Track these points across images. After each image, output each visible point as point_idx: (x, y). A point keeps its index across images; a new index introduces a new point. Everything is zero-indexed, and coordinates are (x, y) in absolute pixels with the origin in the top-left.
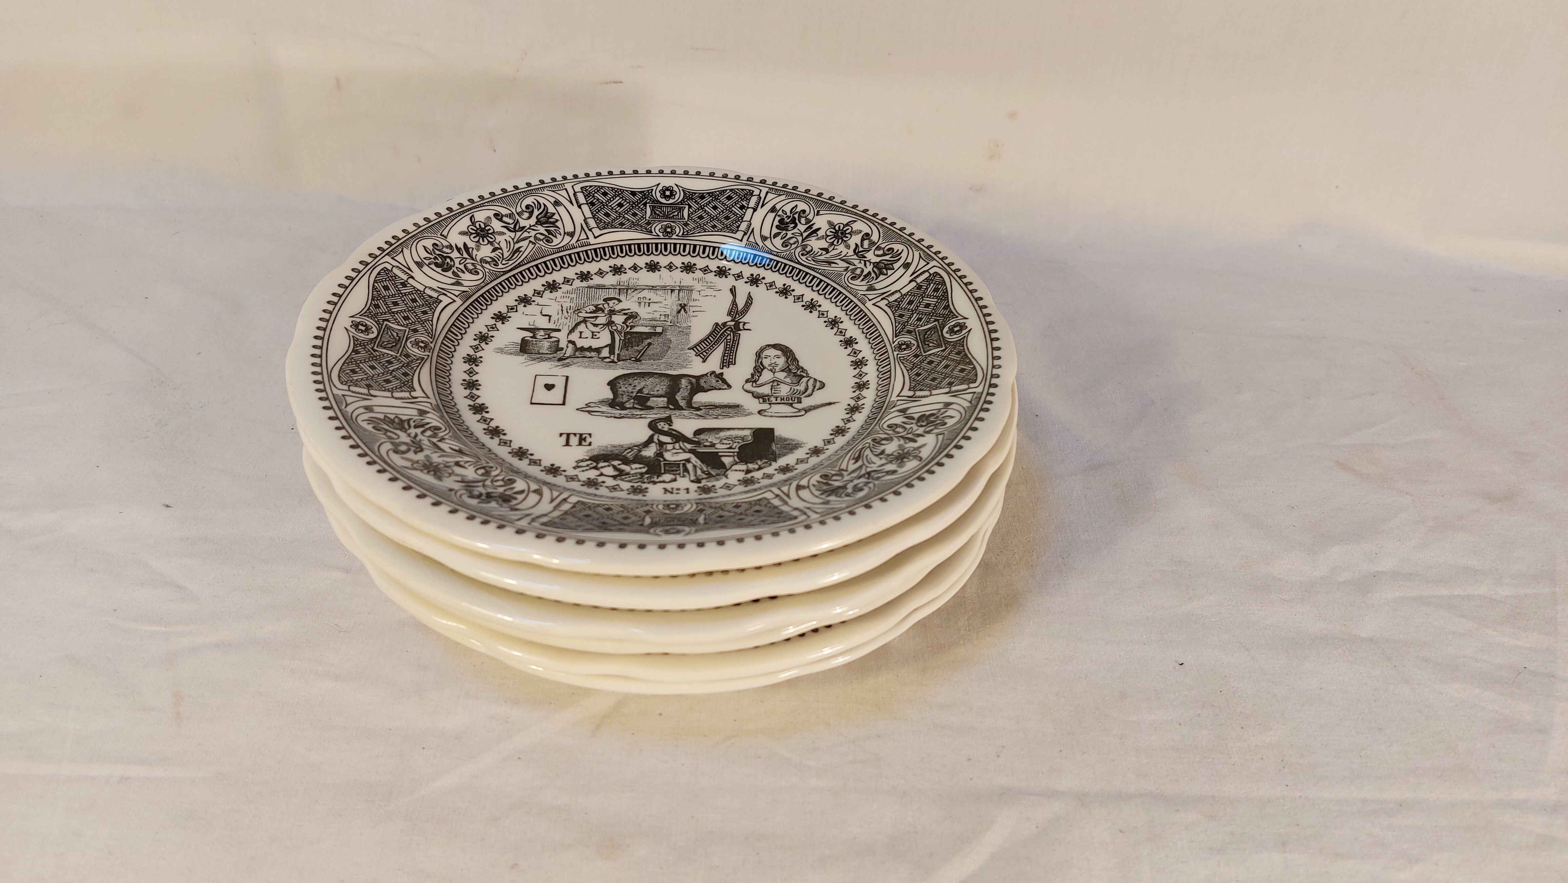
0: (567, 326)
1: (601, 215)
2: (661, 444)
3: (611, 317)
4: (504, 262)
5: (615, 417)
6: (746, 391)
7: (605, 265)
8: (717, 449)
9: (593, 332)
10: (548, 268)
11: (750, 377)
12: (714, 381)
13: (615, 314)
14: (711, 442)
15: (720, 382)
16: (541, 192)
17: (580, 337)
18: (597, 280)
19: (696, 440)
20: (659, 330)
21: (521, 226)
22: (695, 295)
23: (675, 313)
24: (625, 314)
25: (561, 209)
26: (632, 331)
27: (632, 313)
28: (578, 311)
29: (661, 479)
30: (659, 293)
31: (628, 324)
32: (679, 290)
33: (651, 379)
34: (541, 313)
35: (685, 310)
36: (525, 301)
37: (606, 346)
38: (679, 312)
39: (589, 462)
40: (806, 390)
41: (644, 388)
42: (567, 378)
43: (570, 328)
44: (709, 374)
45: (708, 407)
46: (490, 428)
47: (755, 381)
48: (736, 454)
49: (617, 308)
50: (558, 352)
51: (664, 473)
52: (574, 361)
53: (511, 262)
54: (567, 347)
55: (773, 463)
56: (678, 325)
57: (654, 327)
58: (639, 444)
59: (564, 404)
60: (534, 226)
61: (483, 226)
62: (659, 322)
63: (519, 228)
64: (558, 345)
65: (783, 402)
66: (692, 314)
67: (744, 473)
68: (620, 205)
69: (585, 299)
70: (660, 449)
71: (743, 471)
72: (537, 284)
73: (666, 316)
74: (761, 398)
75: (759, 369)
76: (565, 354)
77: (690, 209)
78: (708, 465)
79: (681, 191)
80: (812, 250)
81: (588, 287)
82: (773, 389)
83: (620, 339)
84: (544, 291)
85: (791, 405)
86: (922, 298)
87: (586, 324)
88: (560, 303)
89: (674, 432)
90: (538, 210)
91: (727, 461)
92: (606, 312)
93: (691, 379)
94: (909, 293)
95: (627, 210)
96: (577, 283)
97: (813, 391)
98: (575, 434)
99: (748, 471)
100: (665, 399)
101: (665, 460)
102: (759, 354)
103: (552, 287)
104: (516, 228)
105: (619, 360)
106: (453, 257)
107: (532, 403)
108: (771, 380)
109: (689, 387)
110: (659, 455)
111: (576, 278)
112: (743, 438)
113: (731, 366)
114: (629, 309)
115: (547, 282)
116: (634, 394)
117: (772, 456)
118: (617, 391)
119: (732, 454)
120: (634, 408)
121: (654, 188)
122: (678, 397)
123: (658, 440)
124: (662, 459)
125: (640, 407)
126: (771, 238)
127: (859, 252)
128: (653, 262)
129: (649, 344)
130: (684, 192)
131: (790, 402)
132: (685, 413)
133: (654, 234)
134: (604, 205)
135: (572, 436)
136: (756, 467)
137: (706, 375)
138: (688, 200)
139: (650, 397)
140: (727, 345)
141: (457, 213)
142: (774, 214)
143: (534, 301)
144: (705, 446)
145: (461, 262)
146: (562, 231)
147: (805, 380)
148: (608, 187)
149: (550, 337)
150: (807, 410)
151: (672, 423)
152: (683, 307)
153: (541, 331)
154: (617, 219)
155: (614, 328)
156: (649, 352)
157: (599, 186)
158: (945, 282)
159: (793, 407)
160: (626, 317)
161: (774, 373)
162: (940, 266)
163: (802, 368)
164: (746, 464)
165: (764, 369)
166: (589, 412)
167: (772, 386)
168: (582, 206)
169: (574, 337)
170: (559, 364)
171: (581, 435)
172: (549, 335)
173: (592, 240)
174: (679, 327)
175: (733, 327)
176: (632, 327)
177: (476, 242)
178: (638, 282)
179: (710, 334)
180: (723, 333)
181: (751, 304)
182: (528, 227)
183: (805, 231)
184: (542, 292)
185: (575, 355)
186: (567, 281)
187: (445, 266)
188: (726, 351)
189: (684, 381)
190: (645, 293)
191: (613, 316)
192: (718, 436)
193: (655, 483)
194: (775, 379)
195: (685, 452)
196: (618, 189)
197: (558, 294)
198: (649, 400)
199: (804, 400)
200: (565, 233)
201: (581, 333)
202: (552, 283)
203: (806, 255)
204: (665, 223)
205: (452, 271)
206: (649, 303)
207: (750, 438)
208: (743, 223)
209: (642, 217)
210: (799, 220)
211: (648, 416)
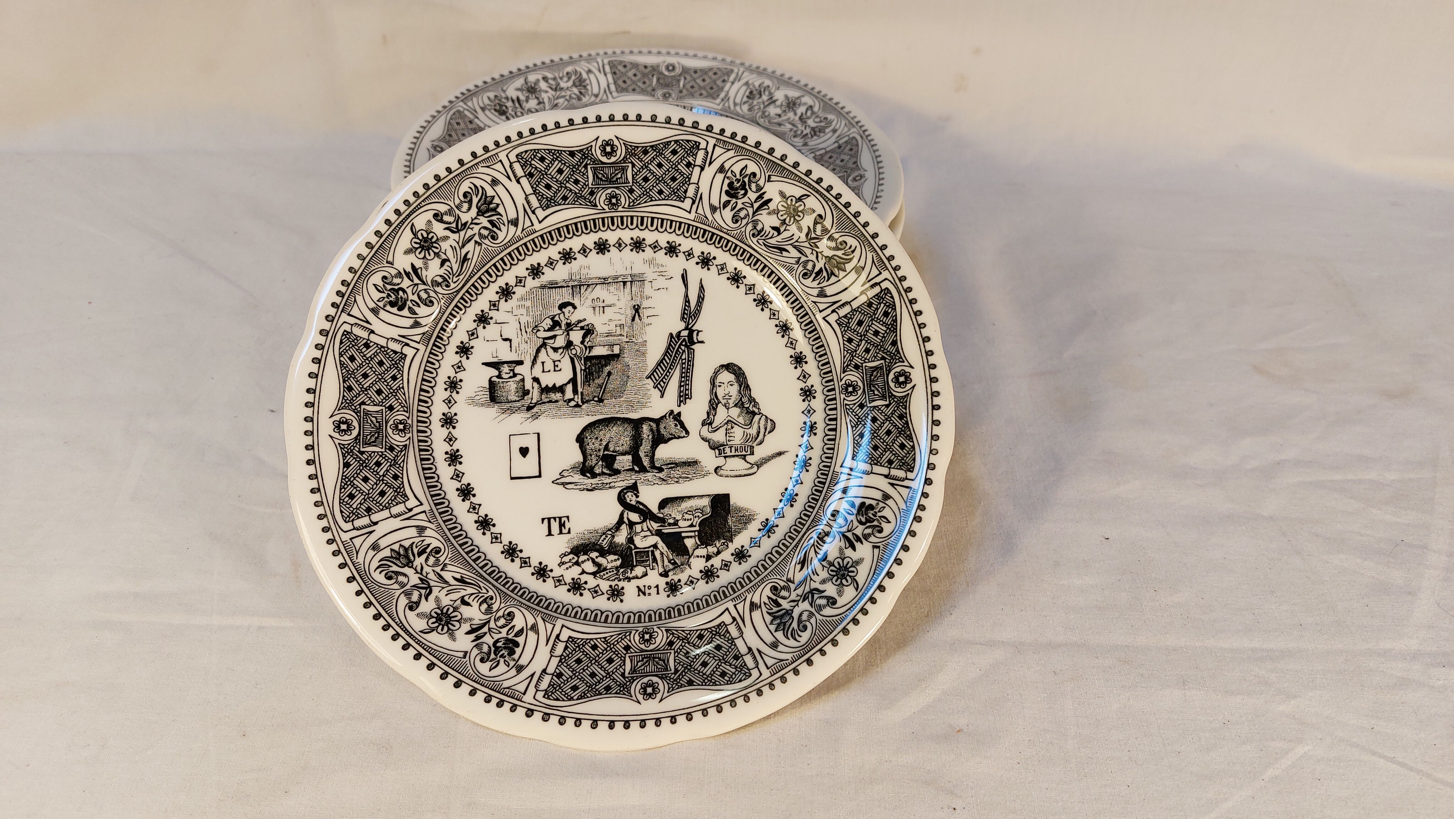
0: (529, 353)
1: (542, 189)
2: (631, 524)
3: (568, 334)
4: (455, 279)
5: (588, 490)
6: (703, 439)
7: (553, 252)
8: (680, 527)
9: (554, 362)
10: (498, 270)
11: (706, 417)
12: (673, 426)
13: (572, 330)
14: (675, 518)
15: (679, 427)
16: (475, 171)
17: (543, 371)
18: (549, 275)
19: (661, 515)
20: (616, 350)
21: (463, 222)
22: (648, 290)
23: (629, 321)
24: (582, 328)
25: (499, 189)
26: (592, 354)
27: (588, 325)
28: (536, 328)
29: (634, 574)
30: (612, 288)
31: (586, 343)
32: (631, 282)
33: (615, 428)
34: (501, 336)
35: (639, 316)
36: (483, 319)
37: (568, 382)
38: (633, 319)
39: (571, 556)
40: (758, 433)
41: (609, 442)
42: (538, 434)
43: (532, 358)
44: (667, 415)
45: (669, 466)
46: (481, 519)
47: (711, 424)
48: (697, 533)
49: (574, 319)
50: (526, 398)
51: (637, 565)
52: (542, 409)
53: (461, 277)
54: (533, 388)
55: (730, 544)
56: (634, 340)
57: (612, 346)
58: (611, 526)
59: (540, 476)
60: (476, 218)
61: (425, 235)
62: (616, 338)
63: (462, 225)
64: (524, 386)
65: (737, 453)
66: (645, 320)
67: (704, 560)
68: (560, 171)
69: (541, 309)
70: (630, 533)
71: (704, 557)
72: (491, 293)
73: (621, 326)
74: (717, 448)
75: (714, 404)
76: (532, 399)
77: (634, 169)
78: (673, 551)
79: (623, 145)
80: (763, 229)
81: (543, 287)
82: (728, 435)
83: (581, 370)
84: (499, 301)
85: (744, 457)
86: (872, 320)
87: (546, 349)
88: (517, 318)
89: (641, 507)
90: (477, 196)
91: (689, 543)
92: (563, 327)
93: (652, 423)
94: (860, 310)
95: (568, 177)
96: (531, 283)
97: (764, 436)
98: (555, 518)
99: (708, 558)
100: (630, 457)
101: (636, 548)
102: (714, 381)
103: (506, 293)
104: (459, 227)
105: (583, 403)
106: (405, 288)
107: (512, 478)
108: (726, 421)
109: (650, 437)
110: (630, 540)
111: (527, 275)
112: (702, 510)
113: (688, 400)
114: (585, 320)
115: (500, 287)
116: (601, 453)
117: (728, 534)
118: (586, 450)
119: (693, 534)
120: (603, 474)
121: (593, 144)
122: (642, 454)
123: (628, 519)
124: (633, 547)
125: (608, 472)
126: (720, 208)
127: (811, 239)
128: (601, 240)
129: (609, 374)
130: (625, 147)
131: (744, 453)
132: (649, 476)
133: (599, 207)
134: (543, 174)
135: (552, 520)
136: (715, 550)
137: (665, 416)
138: (630, 156)
139: (616, 455)
140: (683, 368)
141: (397, 226)
142: (722, 175)
143: (491, 318)
144: (670, 525)
145: (414, 292)
146: (505, 219)
147: (757, 417)
148: (544, 150)
149: (515, 375)
150: (759, 465)
151: (638, 492)
152: (637, 309)
153: (506, 365)
154: (559, 191)
155: (574, 352)
156: (610, 387)
157: (535, 150)
158: (895, 306)
159: (746, 461)
160: (583, 331)
161: (728, 409)
162: (892, 280)
163: (754, 400)
164: (706, 547)
165: (719, 403)
166: (564, 484)
167: (726, 430)
168: (521, 180)
169: (537, 372)
170: (529, 416)
171: (560, 518)
172: (513, 370)
173: (537, 226)
174: (636, 344)
175: (686, 338)
176: (591, 348)
177: (423, 258)
178: (589, 272)
179: (666, 353)
180: (677, 350)
181: (703, 299)
182: (470, 221)
183: (755, 202)
184: (497, 303)
185: (541, 400)
186: (520, 281)
187: (400, 303)
188: (682, 377)
189: (645, 428)
190: (600, 292)
191: (571, 333)
192: (680, 509)
193: (629, 579)
194: (729, 418)
195: (653, 535)
196: (555, 150)
197: (513, 302)
198: (616, 460)
199: (757, 449)
200: (509, 222)
201: (543, 363)
202: (504, 287)
203: (758, 235)
204: (609, 191)
205: (407, 307)
206: (603, 307)
207: (708, 510)
208: (690, 186)
209: (585, 184)
210: (749, 185)
211: (617, 485)
